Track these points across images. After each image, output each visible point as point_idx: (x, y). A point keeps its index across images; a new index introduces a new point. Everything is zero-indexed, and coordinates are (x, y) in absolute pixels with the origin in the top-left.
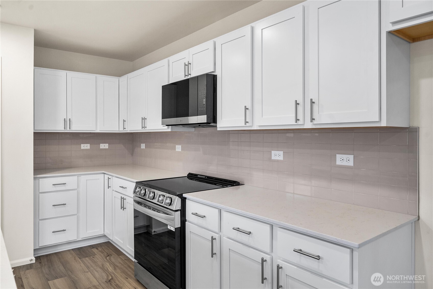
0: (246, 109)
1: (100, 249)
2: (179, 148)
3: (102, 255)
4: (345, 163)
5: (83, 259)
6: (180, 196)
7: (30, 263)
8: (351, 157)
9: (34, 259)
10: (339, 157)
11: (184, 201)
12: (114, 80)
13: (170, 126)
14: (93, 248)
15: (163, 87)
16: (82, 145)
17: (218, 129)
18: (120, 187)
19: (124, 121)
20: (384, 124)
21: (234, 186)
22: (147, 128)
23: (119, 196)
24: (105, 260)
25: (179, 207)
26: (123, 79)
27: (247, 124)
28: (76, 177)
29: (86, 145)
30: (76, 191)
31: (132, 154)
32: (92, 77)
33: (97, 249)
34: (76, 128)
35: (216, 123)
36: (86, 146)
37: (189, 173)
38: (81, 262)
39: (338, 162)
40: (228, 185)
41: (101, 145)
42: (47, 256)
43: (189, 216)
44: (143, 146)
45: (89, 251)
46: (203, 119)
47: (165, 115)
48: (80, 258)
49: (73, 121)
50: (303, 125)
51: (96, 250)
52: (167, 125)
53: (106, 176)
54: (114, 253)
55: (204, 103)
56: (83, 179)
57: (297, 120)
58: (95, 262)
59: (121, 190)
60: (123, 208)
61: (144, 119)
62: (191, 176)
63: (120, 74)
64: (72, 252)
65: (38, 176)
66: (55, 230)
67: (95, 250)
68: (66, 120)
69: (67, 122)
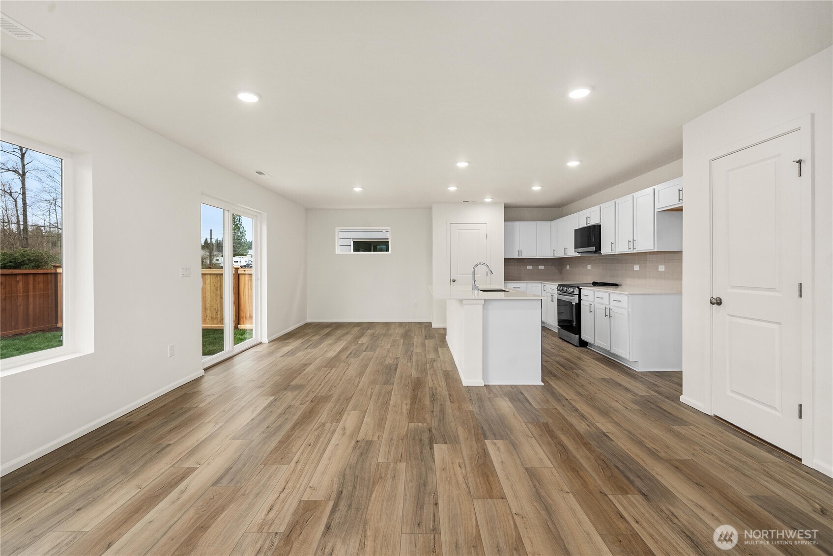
0: (612, 243)
2: (589, 267)
6: (578, 287)
11: (580, 290)
12: (549, 223)
13: (581, 253)
15: (575, 230)
16: (528, 266)
19: (554, 250)
22: (568, 255)
23: (550, 295)
25: (578, 293)
26: (554, 222)
28: (525, 284)
31: (561, 273)
32: (534, 223)
34: (525, 255)
35: (601, 251)
36: (530, 267)
43: (582, 297)
44: (568, 267)
46: (593, 249)
47: (576, 247)
49: (522, 251)
52: (579, 253)
53: (543, 285)
56: (529, 285)
59: (551, 290)
60: (552, 301)
61: (566, 249)
63: (552, 219)
65: (507, 282)
69: (520, 252)
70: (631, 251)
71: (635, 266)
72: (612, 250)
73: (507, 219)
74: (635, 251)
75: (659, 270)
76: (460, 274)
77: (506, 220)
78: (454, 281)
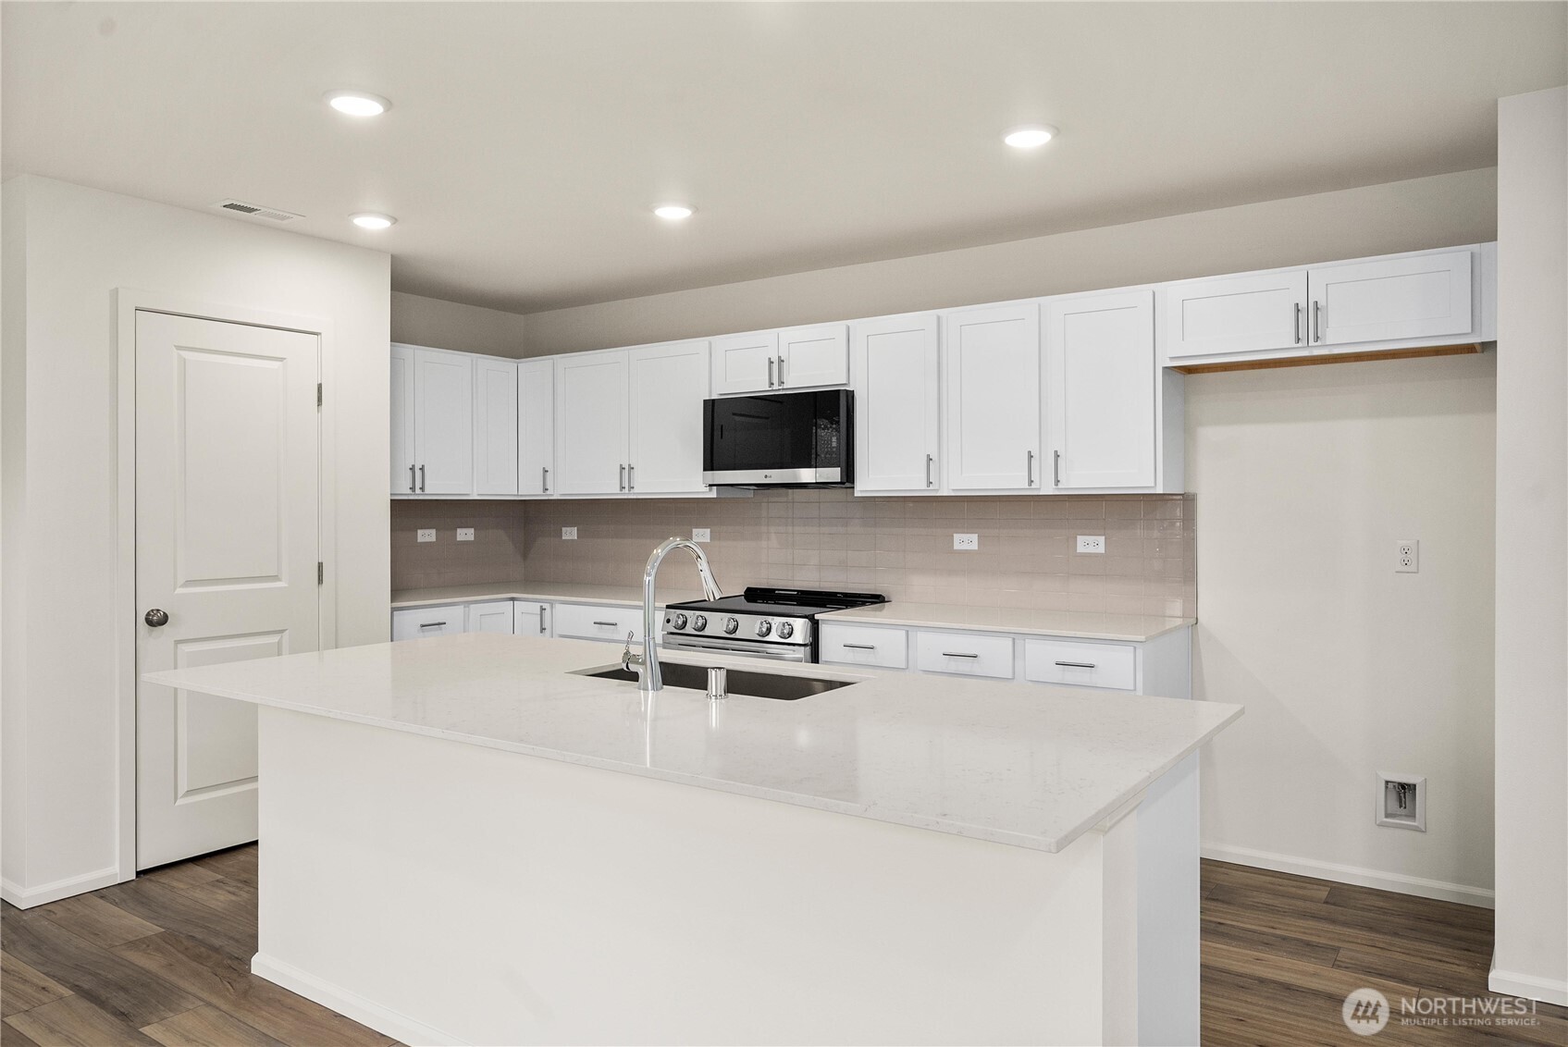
0: (930, 460)
4: (1091, 550)
8: (1102, 539)
10: (1080, 539)
11: (816, 626)
17: (858, 494)
18: (595, 623)
20: (1160, 490)
22: (635, 490)
27: (931, 487)
29: (427, 531)
35: (853, 483)
37: (748, 588)
39: (1081, 549)
41: (459, 530)
46: (834, 474)
47: (710, 464)
50: (1039, 489)
55: (834, 444)
56: (476, 610)
57: (1031, 482)
73: (399, 334)
77: (396, 337)
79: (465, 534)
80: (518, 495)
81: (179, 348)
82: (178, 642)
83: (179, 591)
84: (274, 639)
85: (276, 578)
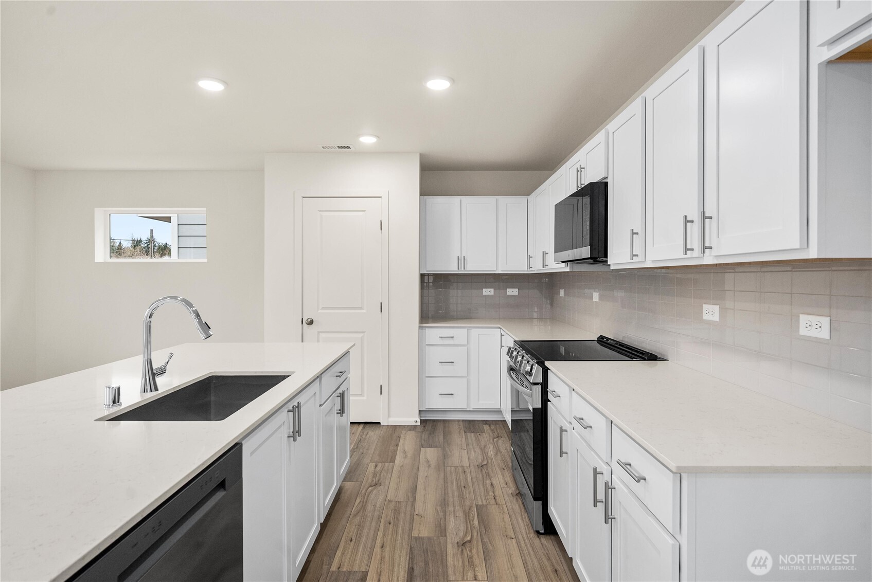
0: (633, 233)
1: (493, 427)
3: (491, 434)
5: (468, 434)
6: (541, 363)
7: (414, 424)
9: (419, 420)
11: (546, 371)
13: (569, 263)
14: (486, 424)
16: (484, 290)
17: (612, 267)
21: (644, 360)
24: (491, 441)
25: (540, 379)
26: (532, 198)
28: (466, 330)
29: (489, 290)
30: (466, 347)
31: (552, 304)
32: (490, 200)
33: (490, 426)
34: (472, 267)
35: (607, 258)
36: (488, 292)
37: (601, 336)
38: (464, 436)
40: (636, 357)
41: (508, 290)
42: (434, 421)
44: (562, 293)
45: (479, 426)
48: (465, 432)
49: (468, 259)
51: (488, 427)
52: (563, 262)
54: (506, 436)
56: (475, 332)
58: (478, 441)
62: (602, 340)
63: (528, 192)
64: (461, 423)
65: (424, 325)
66: (443, 393)
67: (486, 427)
68: (460, 258)
69: (462, 260)
70: (695, 258)
71: (705, 307)
72: (633, 256)
73: (425, 191)
74: (709, 259)
75: (803, 331)
76: (323, 308)
77: (423, 193)
78: (311, 322)
79: (513, 292)
80: (527, 271)
81: (320, 211)
82: (319, 333)
83: (320, 311)
84: (361, 335)
85: (361, 308)
